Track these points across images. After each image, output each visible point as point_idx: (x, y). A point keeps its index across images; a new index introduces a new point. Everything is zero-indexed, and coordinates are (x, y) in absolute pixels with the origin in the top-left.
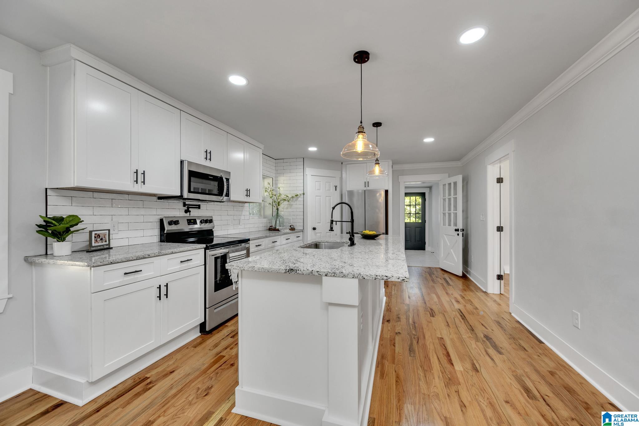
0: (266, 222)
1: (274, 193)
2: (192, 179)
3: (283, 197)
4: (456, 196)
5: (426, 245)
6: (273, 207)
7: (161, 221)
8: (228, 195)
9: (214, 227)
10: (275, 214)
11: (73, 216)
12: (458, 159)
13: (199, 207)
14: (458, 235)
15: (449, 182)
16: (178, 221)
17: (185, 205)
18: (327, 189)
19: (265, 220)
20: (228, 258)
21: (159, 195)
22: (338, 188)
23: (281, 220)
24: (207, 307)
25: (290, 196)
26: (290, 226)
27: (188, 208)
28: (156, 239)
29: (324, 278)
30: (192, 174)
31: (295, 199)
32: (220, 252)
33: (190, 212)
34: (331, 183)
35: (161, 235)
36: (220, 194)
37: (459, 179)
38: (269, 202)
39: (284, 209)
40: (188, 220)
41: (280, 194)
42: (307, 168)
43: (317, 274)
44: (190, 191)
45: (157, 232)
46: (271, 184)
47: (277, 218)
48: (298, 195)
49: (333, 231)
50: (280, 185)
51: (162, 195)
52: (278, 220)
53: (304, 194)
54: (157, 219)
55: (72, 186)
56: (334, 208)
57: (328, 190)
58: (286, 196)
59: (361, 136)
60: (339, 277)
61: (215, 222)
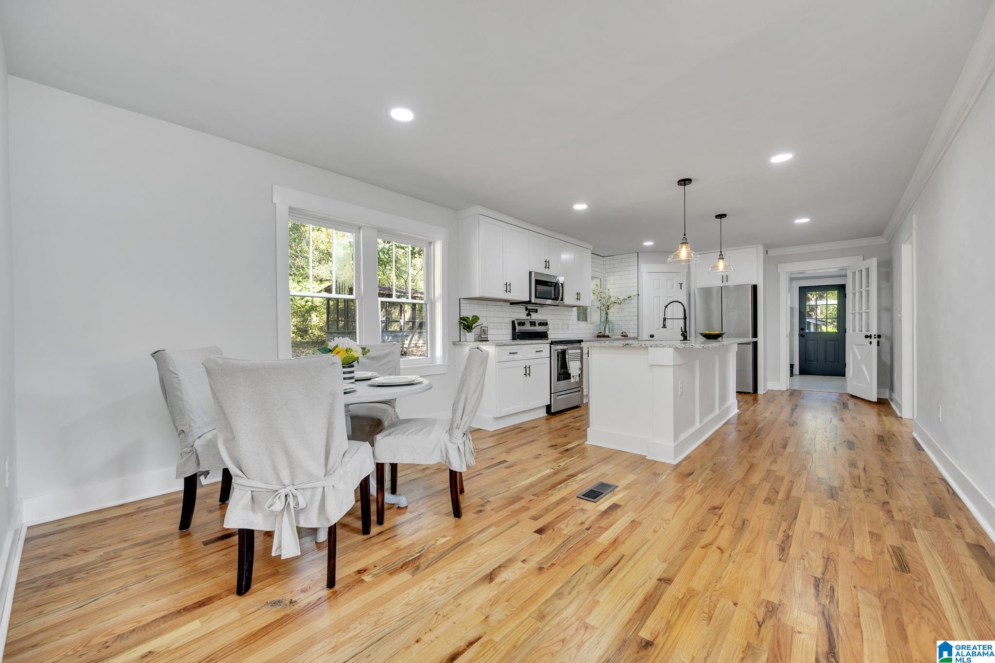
0: (593, 328)
1: (603, 295)
2: (537, 286)
3: (613, 299)
4: (868, 288)
5: (846, 369)
6: (602, 312)
7: (513, 322)
8: (562, 300)
9: (548, 330)
10: (603, 319)
11: (475, 316)
12: (879, 233)
13: (536, 311)
14: (871, 343)
15: (860, 269)
16: (524, 323)
17: (527, 309)
18: (668, 288)
19: (592, 326)
20: (567, 354)
21: (512, 300)
22: (684, 286)
23: (611, 326)
24: (552, 392)
25: (622, 298)
26: (622, 333)
27: (529, 312)
28: (510, 337)
29: (649, 348)
30: (538, 282)
31: (627, 302)
32: (560, 347)
33: (531, 315)
34: (674, 280)
35: (513, 334)
36: (556, 299)
37: (873, 263)
38: (597, 306)
39: (614, 314)
40: (530, 322)
41: (610, 297)
42: (642, 265)
43: (644, 346)
44: (536, 297)
45: (510, 331)
46: (599, 285)
47: (606, 323)
48: (631, 297)
49: (666, 327)
50: (609, 286)
51: (514, 300)
52: (607, 326)
53: (638, 295)
54: (509, 321)
55: (478, 296)
56: (666, 307)
57: (670, 289)
58: (617, 298)
59: (684, 246)
60: (660, 347)
61: (550, 326)
